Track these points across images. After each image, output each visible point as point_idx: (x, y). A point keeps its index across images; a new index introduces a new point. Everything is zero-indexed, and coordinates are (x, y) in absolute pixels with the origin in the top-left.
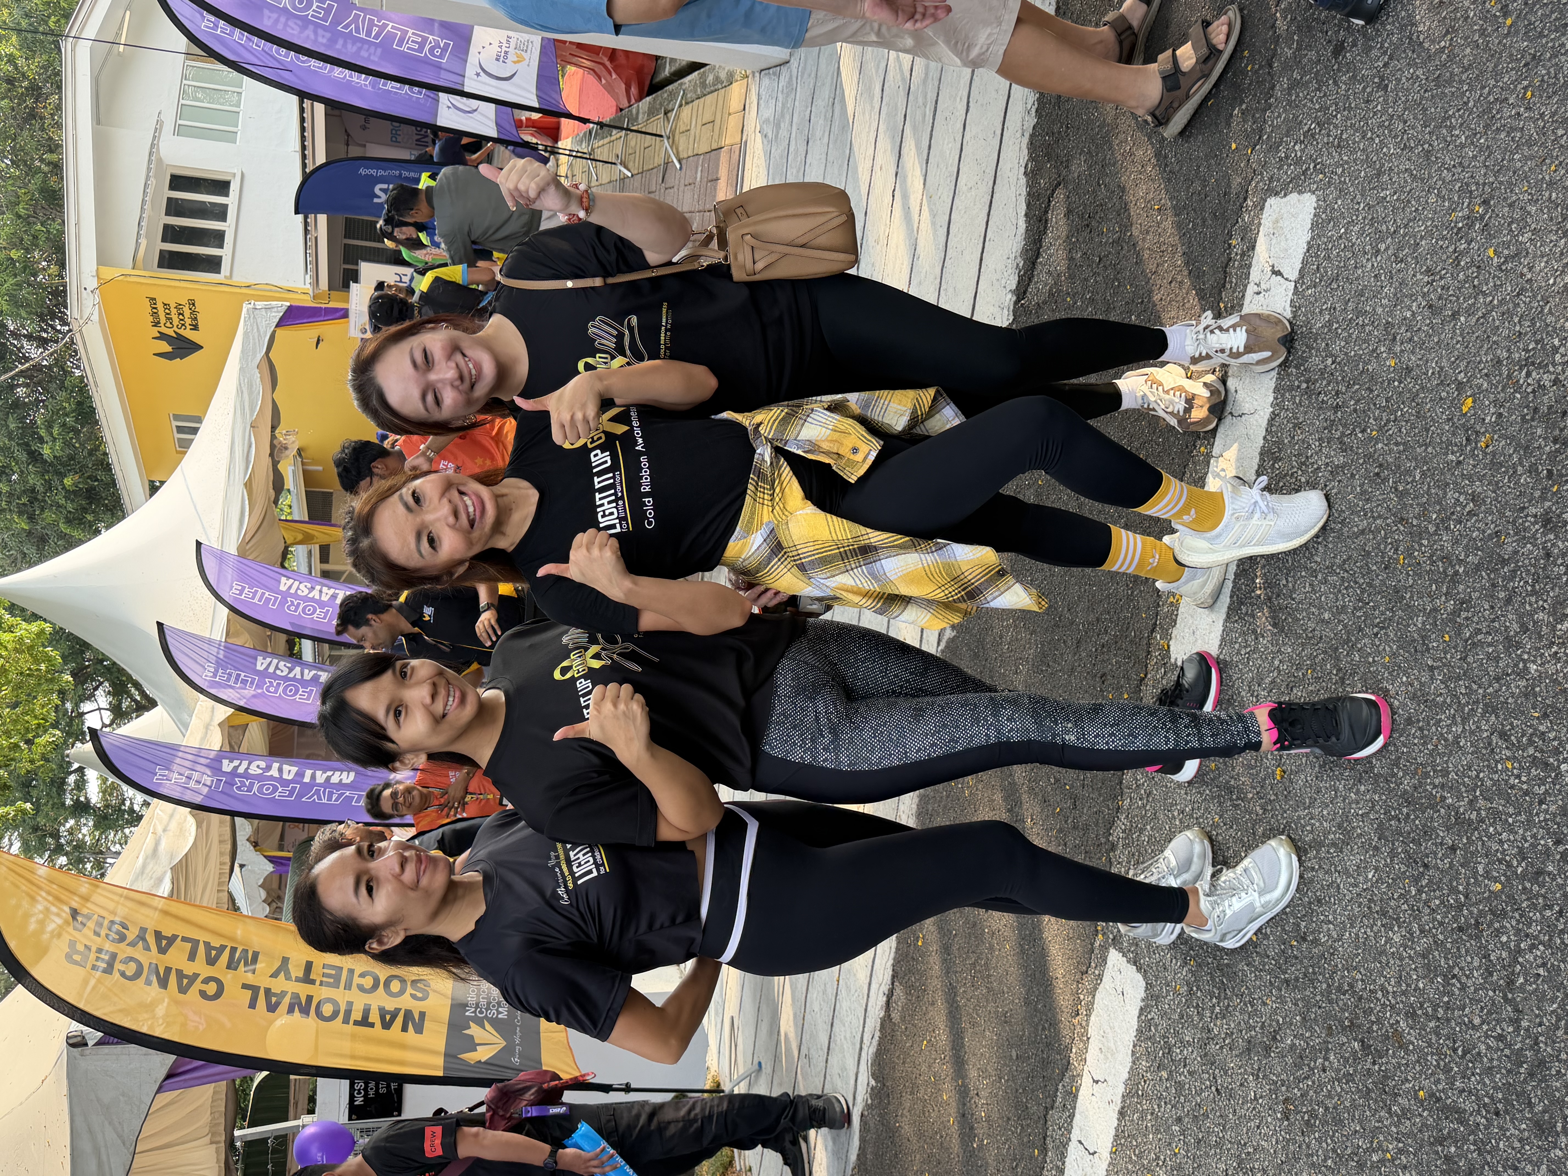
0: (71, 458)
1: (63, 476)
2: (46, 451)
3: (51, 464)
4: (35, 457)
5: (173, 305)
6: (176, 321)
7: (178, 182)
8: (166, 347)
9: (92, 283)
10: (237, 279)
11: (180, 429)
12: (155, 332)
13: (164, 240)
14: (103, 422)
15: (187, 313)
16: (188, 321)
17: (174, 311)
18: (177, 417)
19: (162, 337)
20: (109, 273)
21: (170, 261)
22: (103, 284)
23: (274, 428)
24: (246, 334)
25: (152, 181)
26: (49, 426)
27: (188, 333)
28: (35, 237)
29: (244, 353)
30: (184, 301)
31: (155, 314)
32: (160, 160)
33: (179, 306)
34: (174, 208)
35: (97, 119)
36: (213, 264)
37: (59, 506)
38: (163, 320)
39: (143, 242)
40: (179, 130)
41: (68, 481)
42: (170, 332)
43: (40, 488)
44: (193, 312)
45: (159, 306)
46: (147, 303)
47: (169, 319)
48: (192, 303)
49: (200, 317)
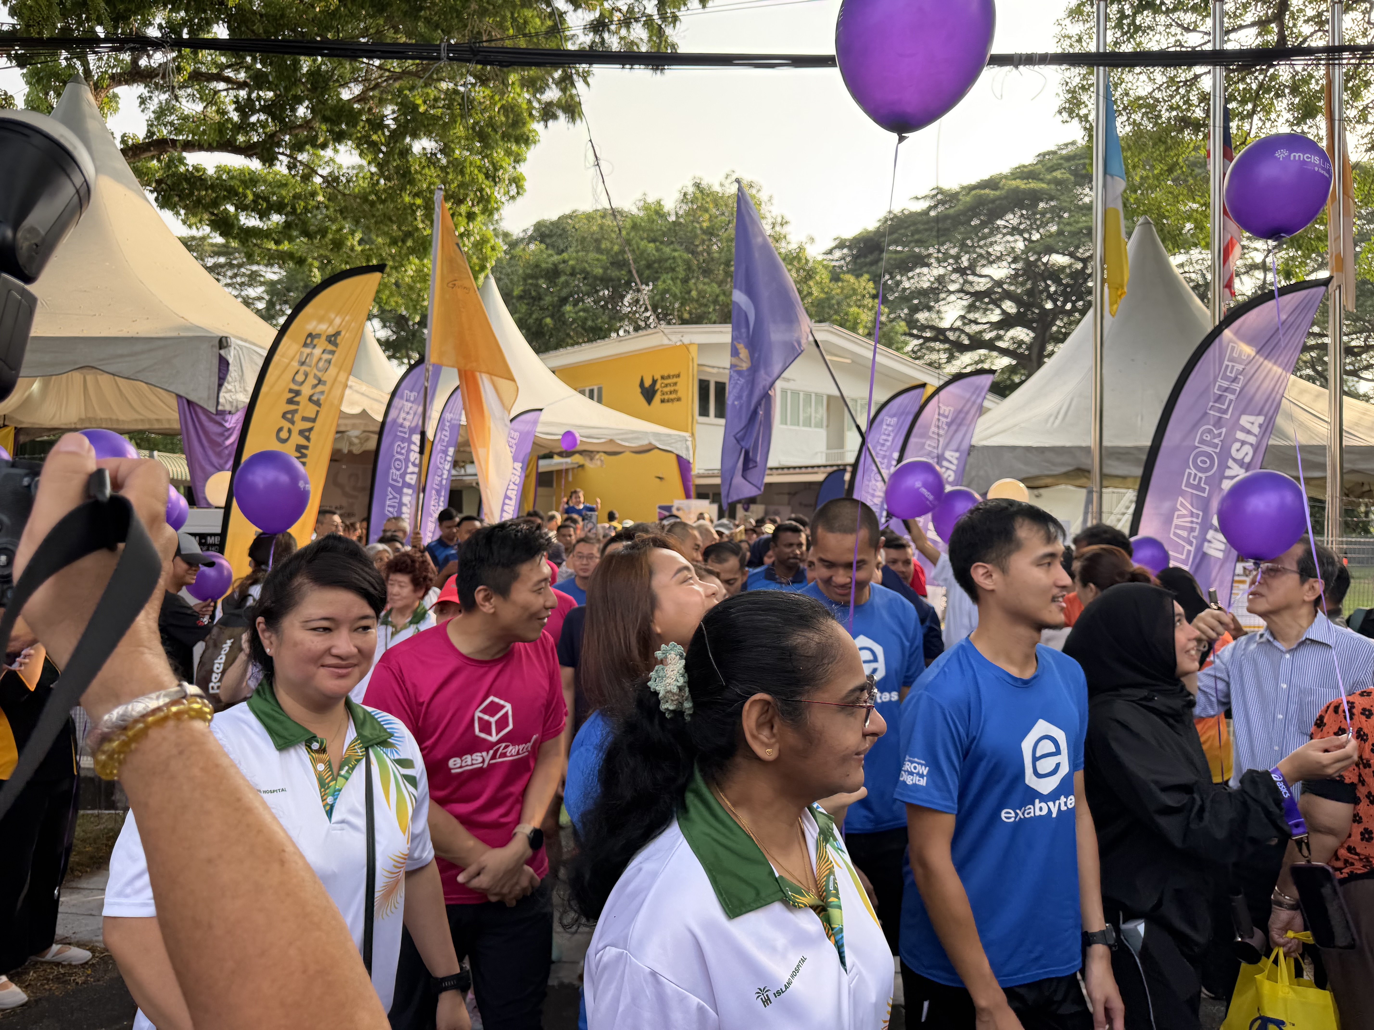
0: (564, 323)
1: (552, 316)
2: (568, 308)
3: (559, 311)
4: (564, 301)
5: (676, 388)
6: (666, 389)
9: (686, 340)
10: (697, 428)
11: (591, 392)
12: (657, 376)
13: (716, 383)
14: (595, 344)
15: (673, 396)
16: (666, 397)
17: (672, 388)
18: (600, 390)
19: (654, 382)
20: (694, 350)
21: (704, 386)
22: (687, 347)
23: (605, 452)
24: (669, 435)
26: (584, 310)
27: (658, 397)
28: (706, 305)
29: (655, 434)
30: (679, 394)
31: (669, 377)
33: (675, 391)
36: (704, 412)
37: (531, 315)
38: (666, 382)
39: (715, 371)
40: (784, 392)
41: (548, 320)
42: (658, 386)
43: (542, 303)
44: (672, 400)
45: (675, 380)
46: (677, 373)
47: (666, 385)
48: (679, 399)
49: (670, 404)
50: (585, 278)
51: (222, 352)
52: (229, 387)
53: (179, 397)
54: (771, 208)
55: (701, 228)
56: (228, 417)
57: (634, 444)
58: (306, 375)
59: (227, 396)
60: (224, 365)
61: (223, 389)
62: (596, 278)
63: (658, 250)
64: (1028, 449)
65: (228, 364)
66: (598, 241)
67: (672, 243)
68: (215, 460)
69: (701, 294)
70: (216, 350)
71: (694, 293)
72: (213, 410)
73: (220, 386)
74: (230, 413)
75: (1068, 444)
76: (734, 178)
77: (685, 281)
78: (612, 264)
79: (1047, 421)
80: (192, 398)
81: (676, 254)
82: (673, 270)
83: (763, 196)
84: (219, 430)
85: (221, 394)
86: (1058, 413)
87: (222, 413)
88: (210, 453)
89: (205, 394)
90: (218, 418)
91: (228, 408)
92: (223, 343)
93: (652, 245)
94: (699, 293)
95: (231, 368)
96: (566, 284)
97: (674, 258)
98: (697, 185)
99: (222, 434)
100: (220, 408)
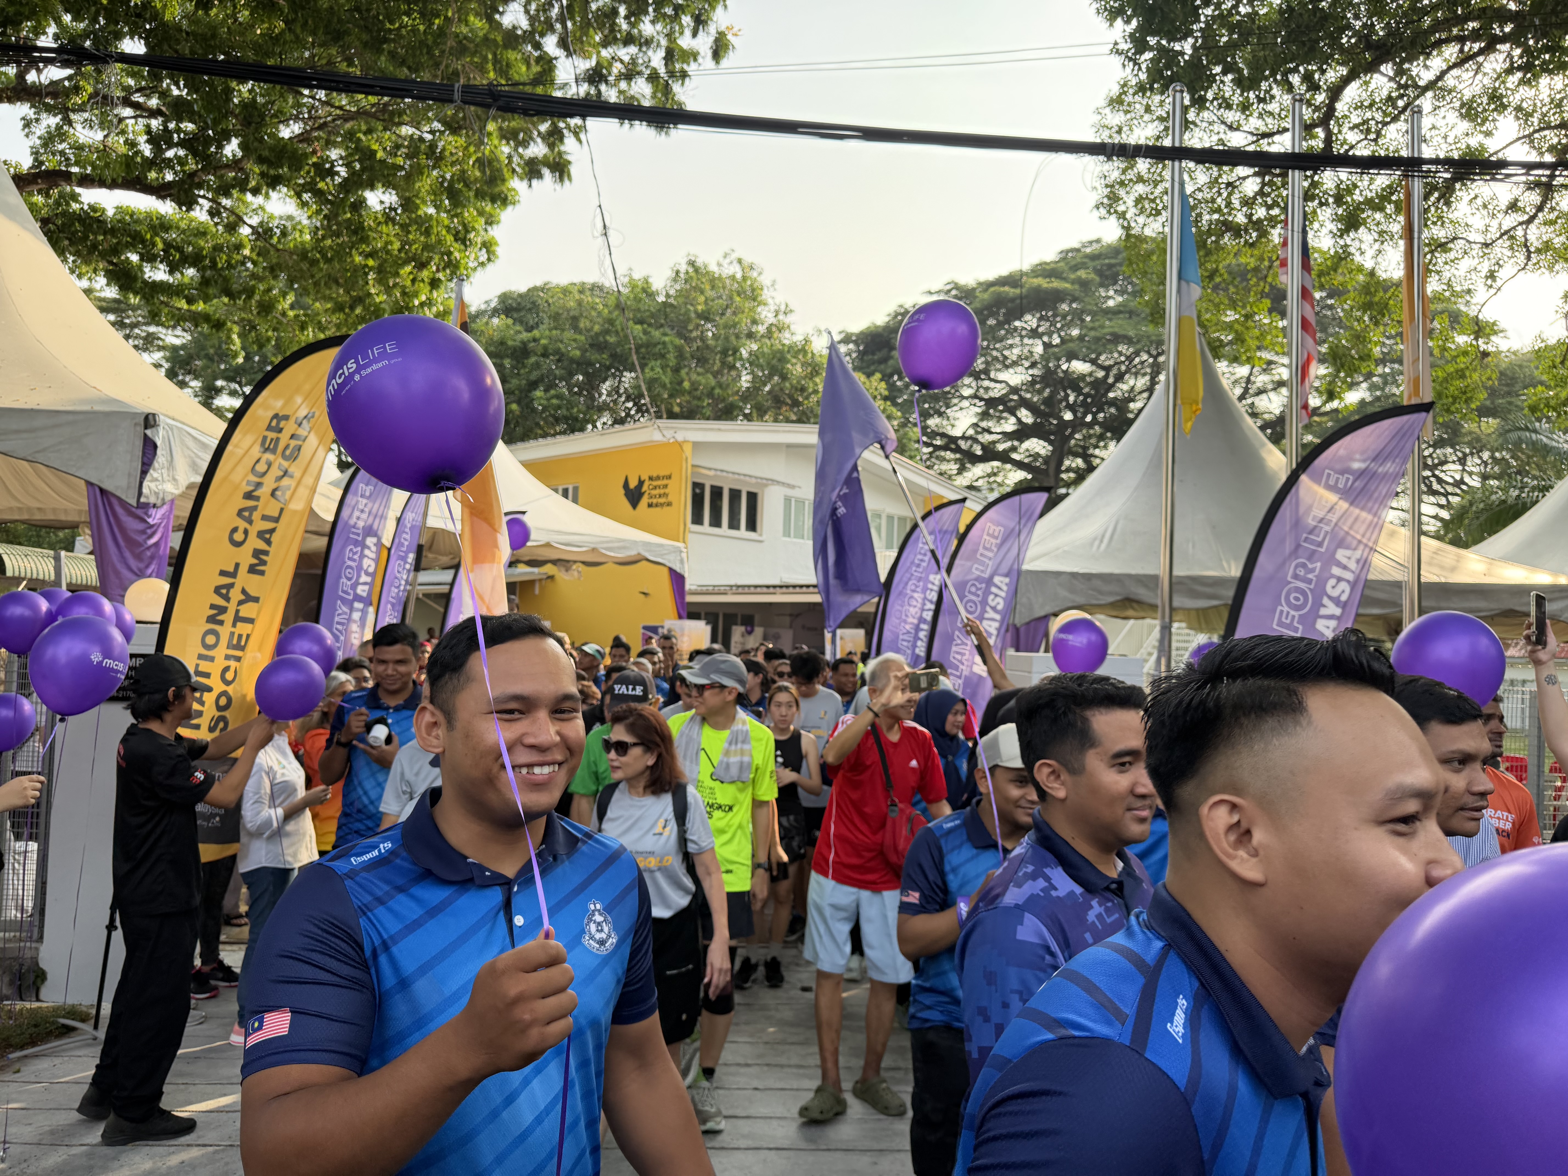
1: (519, 402)
2: (539, 393)
3: (527, 396)
4: (533, 385)
5: (666, 491)
6: (654, 492)
7: (753, 498)
8: (633, 484)
9: (680, 437)
10: (689, 537)
11: (566, 490)
12: (645, 477)
13: (712, 487)
14: (572, 437)
15: (662, 500)
16: (655, 501)
17: (662, 491)
18: (576, 489)
19: (641, 483)
20: (688, 449)
21: (698, 490)
22: (680, 445)
23: (584, 563)
24: (662, 545)
25: (753, 481)
27: (645, 500)
28: (699, 399)
29: (646, 544)
30: (670, 498)
31: (658, 478)
32: (766, 485)
33: (665, 495)
34: (735, 495)
35: (789, 446)
36: (697, 519)
38: (655, 483)
39: (710, 473)
40: (788, 500)
41: (514, 406)
42: (645, 488)
44: (662, 505)
45: (665, 482)
46: (667, 473)
47: (655, 488)
48: (669, 504)
49: (658, 509)
50: (559, 361)
51: (149, 432)
52: (155, 475)
53: (89, 484)
54: (774, 294)
55: (696, 312)
56: (152, 511)
57: (621, 555)
58: (269, 465)
59: (153, 485)
60: (150, 448)
61: (148, 477)
62: (572, 360)
63: (645, 332)
64: (1074, 575)
65: (155, 446)
66: (575, 320)
67: (662, 326)
68: (133, 563)
69: (695, 386)
70: (140, 429)
71: (686, 385)
72: (133, 502)
73: (144, 473)
74: (154, 506)
75: (1116, 571)
76: (734, 256)
77: (677, 370)
78: (591, 345)
79: (1092, 544)
80: (107, 486)
81: (667, 339)
82: (663, 356)
83: (765, 280)
84: (141, 526)
85: (145, 484)
86: (1103, 536)
87: (146, 506)
88: (128, 554)
89: (124, 483)
90: (140, 512)
91: (152, 500)
92: (149, 421)
93: (639, 327)
94: (693, 384)
95: (159, 452)
96: (537, 365)
97: (664, 343)
98: (692, 263)
99: (143, 532)
100: (142, 500)
